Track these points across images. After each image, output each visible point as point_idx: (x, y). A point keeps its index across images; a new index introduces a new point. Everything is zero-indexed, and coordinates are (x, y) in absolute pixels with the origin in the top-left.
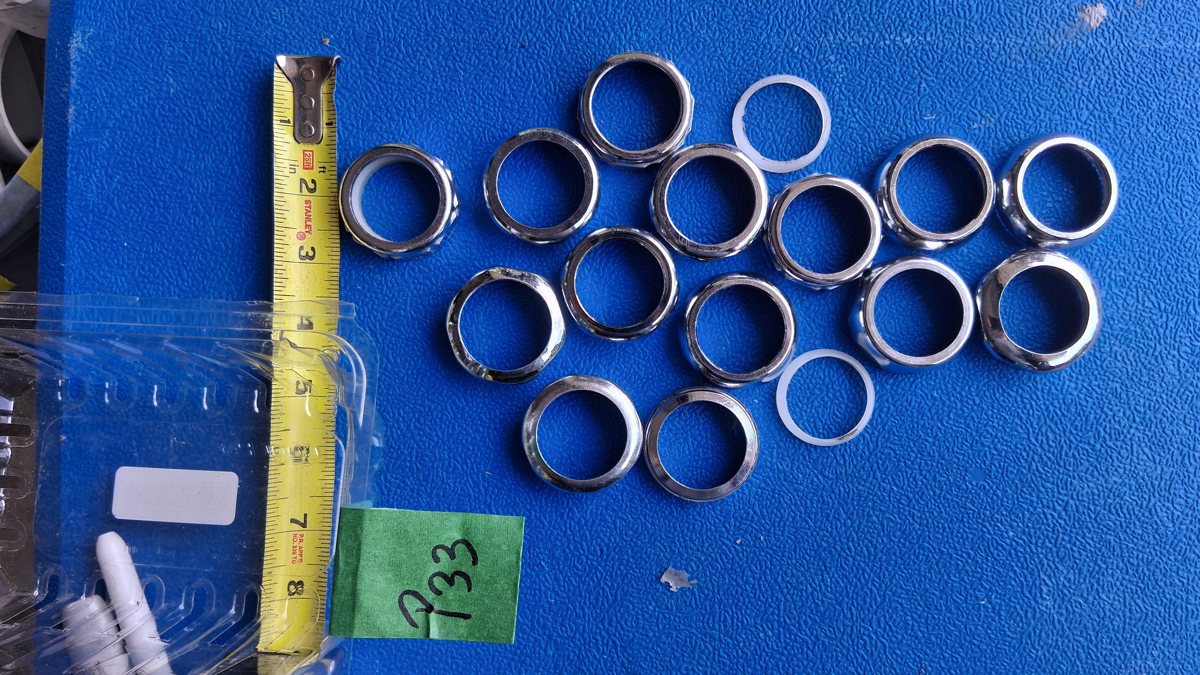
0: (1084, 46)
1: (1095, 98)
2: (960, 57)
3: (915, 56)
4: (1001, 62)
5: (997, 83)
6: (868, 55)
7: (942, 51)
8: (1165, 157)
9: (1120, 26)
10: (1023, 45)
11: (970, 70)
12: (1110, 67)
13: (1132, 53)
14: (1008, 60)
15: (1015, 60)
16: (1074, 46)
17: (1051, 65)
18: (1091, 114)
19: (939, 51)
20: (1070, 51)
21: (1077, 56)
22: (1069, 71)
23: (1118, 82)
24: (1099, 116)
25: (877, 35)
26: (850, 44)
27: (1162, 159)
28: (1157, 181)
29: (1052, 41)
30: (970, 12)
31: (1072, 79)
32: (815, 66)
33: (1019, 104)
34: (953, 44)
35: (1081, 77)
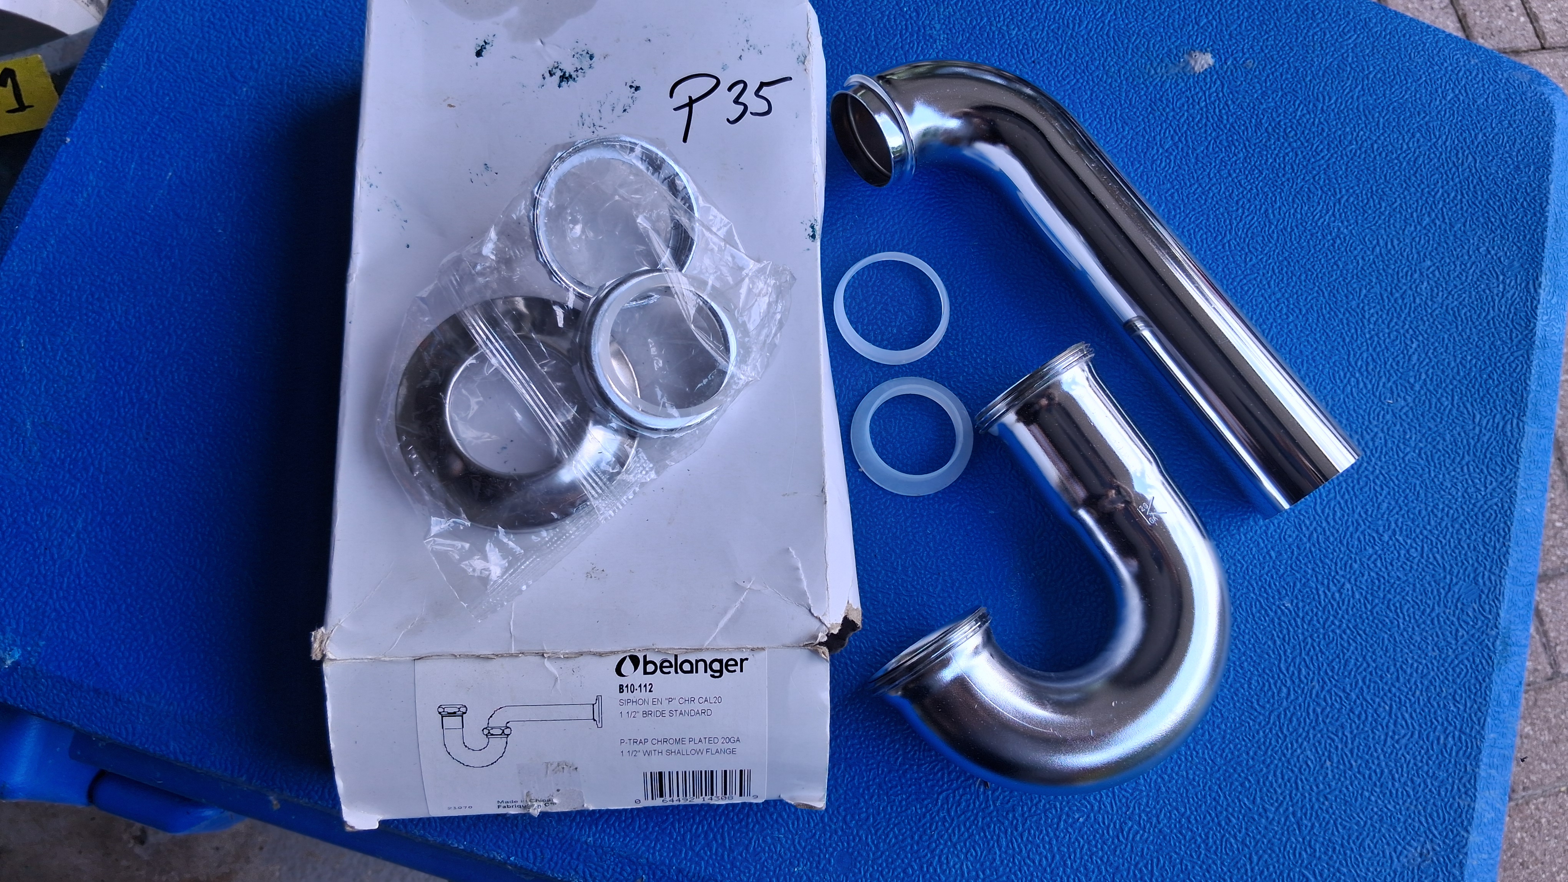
0: (1183, 84)
1: (1183, 131)
2: (1058, 60)
3: (1016, 46)
4: (1098, 76)
5: (1089, 93)
6: (971, 34)
7: (1043, 50)
8: (1241, 203)
9: (1223, 77)
10: (1123, 67)
11: (1066, 74)
12: (1204, 110)
13: (1230, 102)
14: (1105, 76)
15: (1112, 77)
16: (1173, 81)
17: (1146, 92)
18: (1175, 144)
19: (1041, 50)
20: (1168, 85)
21: (1174, 91)
22: (1162, 102)
23: (1209, 124)
24: (1182, 149)
25: (985, 19)
26: (957, 19)
27: (1237, 203)
28: (1228, 222)
29: (1153, 72)
30: (1079, 26)
31: (1164, 109)
32: (919, 29)
33: (1105, 117)
34: (1055, 48)
35: (1173, 110)
